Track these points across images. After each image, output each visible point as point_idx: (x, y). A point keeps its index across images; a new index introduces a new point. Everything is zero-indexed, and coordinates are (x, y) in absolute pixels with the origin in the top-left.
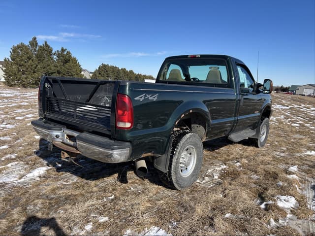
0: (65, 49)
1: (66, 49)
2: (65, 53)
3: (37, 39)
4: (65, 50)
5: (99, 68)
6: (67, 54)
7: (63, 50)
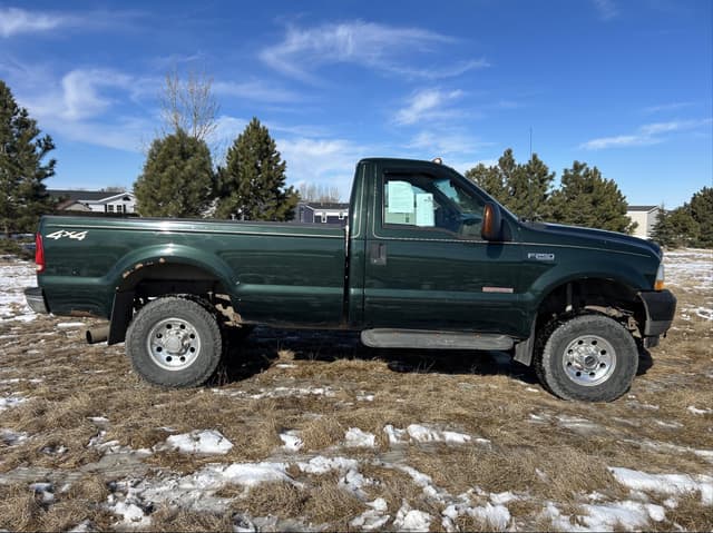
0: (581, 163)
1: (585, 164)
2: (582, 173)
3: (513, 153)
4: (582, 167)
5: (694, 199)
6: (586, 175)
7: (577, 167)
